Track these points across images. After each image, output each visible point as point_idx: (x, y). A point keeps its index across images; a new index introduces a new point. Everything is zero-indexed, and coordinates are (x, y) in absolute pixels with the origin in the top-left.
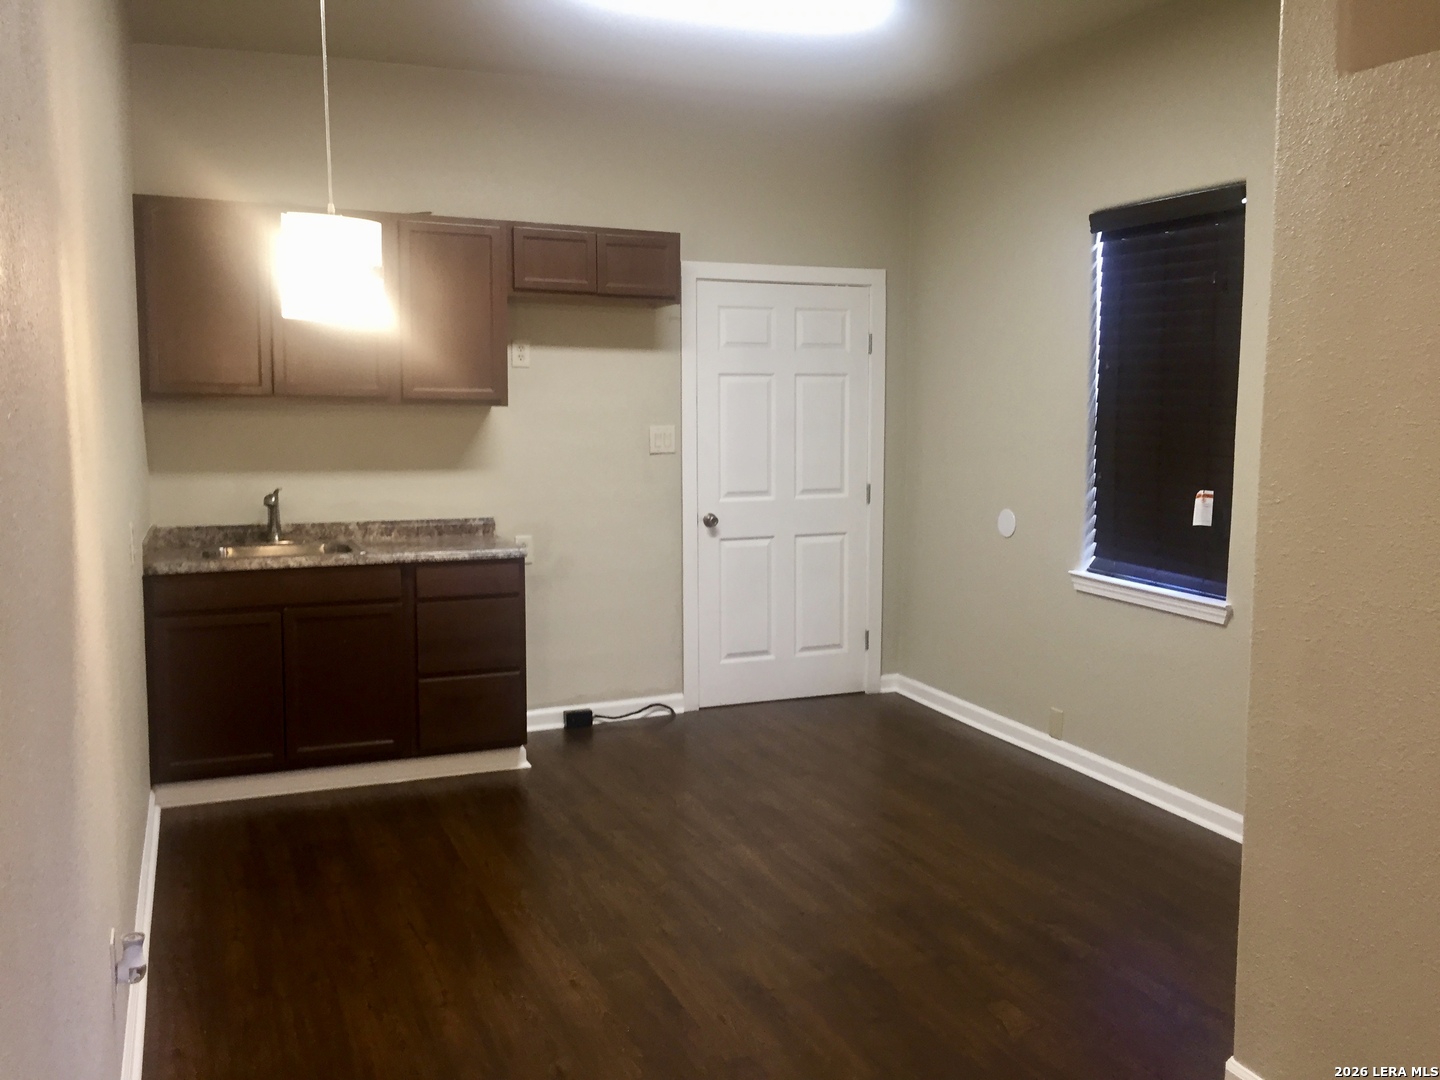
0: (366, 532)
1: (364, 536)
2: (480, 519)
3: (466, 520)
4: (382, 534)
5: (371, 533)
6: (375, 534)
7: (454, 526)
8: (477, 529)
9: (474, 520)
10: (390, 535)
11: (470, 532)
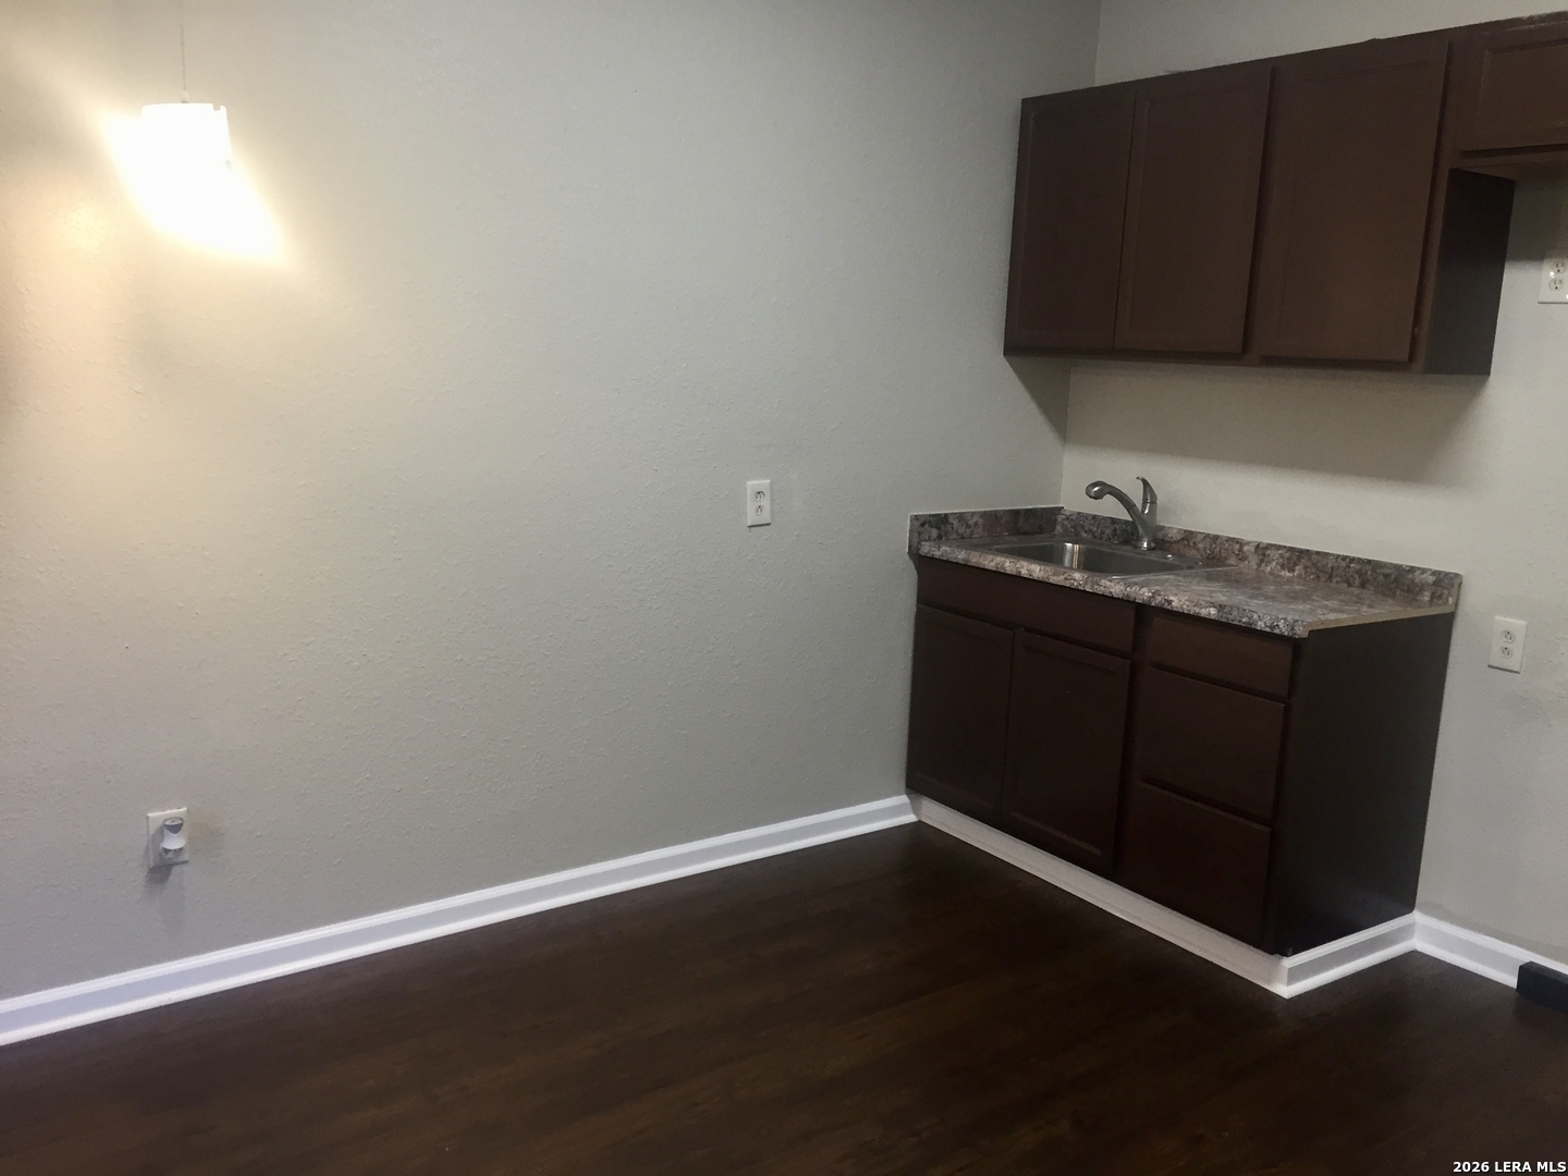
0: (1262, 561)
1: (1259, 565)
2: (1434, 573)
3: (1412, 569)
4: (1283, 567)
5: (1269, 562)
6: (1274, 563)
7: (1386, 576)
8: (1422, 587)
9: (1424, 571)
10: (1291, 570)
11: (1408, 591)
